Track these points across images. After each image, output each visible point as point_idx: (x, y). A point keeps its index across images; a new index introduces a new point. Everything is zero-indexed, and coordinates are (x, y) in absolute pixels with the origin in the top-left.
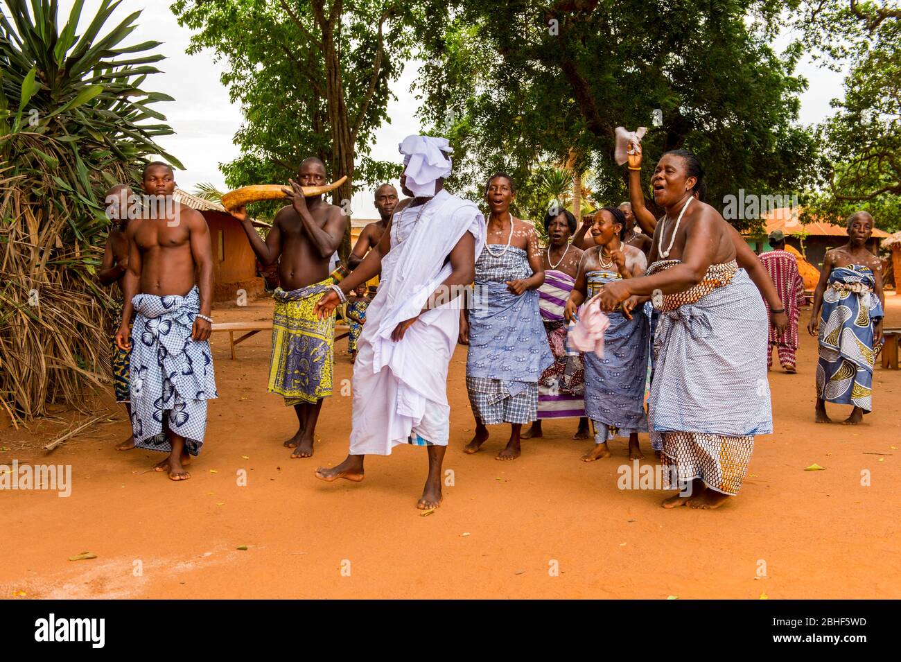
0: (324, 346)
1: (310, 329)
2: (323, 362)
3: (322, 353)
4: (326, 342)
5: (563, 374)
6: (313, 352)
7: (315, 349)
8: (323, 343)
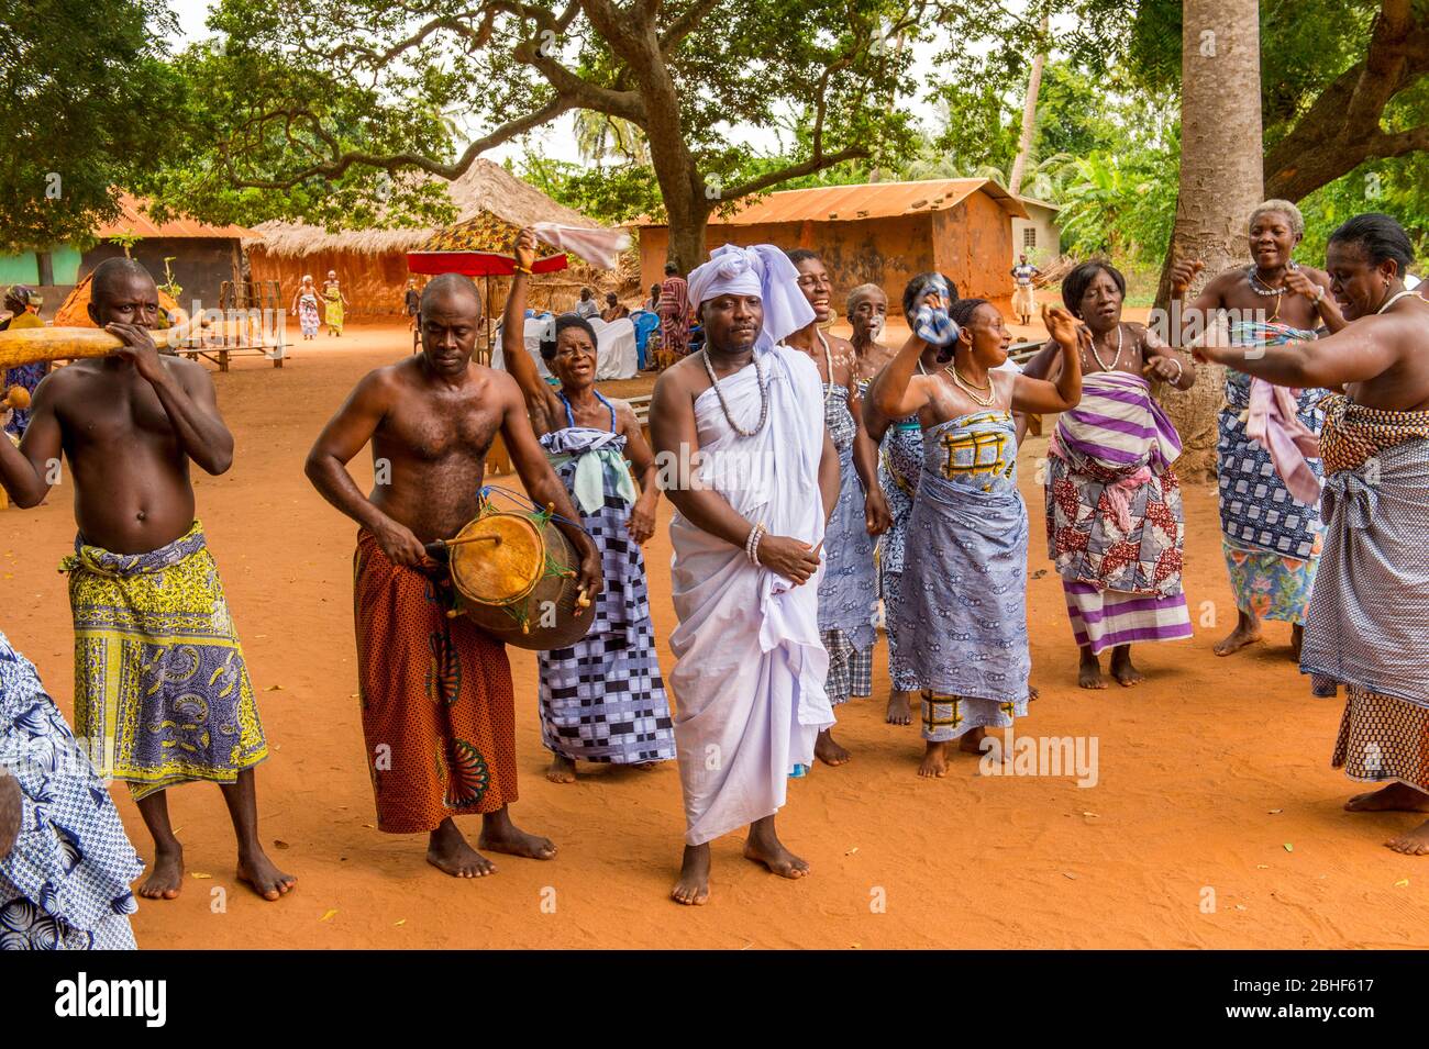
0: (235, 659)
1: (199, 630)
2: (238, 693)
3: (233, 676)
4: (236, 651)
5: (1137, 560)
6: (213, 679)
7: (219, 670)
8: (231, 654)
